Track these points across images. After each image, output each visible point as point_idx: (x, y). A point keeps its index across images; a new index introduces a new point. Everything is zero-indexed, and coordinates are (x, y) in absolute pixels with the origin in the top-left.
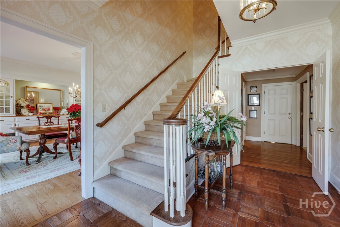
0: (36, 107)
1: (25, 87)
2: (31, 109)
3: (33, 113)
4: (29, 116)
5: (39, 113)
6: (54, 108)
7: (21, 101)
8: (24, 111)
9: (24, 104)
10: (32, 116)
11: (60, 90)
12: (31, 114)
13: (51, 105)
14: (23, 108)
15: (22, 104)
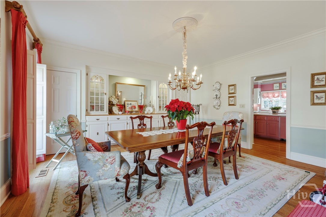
0: (124, 105)
1: (116, 84)
2: (120, 107)
3: (122, 111)
4: (119, 114)
5: (127, 112)
6: (139, 106)
7: (112, 98)
8: (115, 109)
9: (115, 101)
10: (121, 115)
11: (144, 86)
12: (120, 113)
13: (136, 102)
14: (114, 106)
15: (113, 102)
